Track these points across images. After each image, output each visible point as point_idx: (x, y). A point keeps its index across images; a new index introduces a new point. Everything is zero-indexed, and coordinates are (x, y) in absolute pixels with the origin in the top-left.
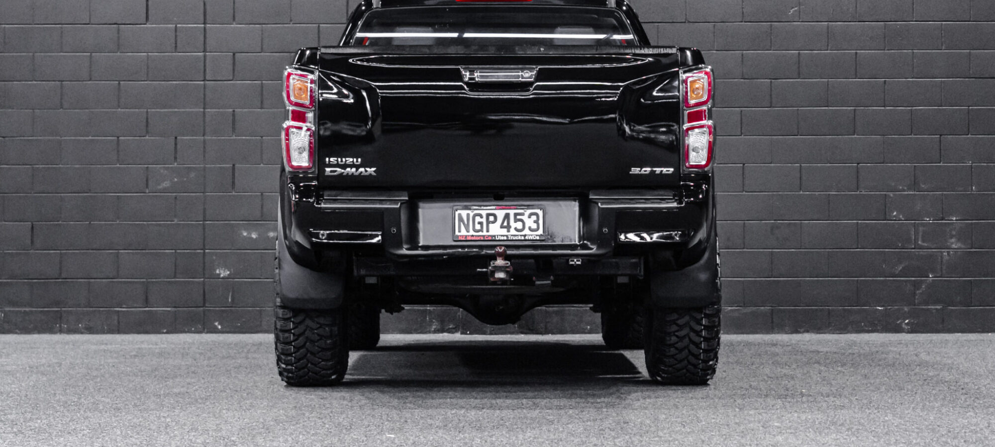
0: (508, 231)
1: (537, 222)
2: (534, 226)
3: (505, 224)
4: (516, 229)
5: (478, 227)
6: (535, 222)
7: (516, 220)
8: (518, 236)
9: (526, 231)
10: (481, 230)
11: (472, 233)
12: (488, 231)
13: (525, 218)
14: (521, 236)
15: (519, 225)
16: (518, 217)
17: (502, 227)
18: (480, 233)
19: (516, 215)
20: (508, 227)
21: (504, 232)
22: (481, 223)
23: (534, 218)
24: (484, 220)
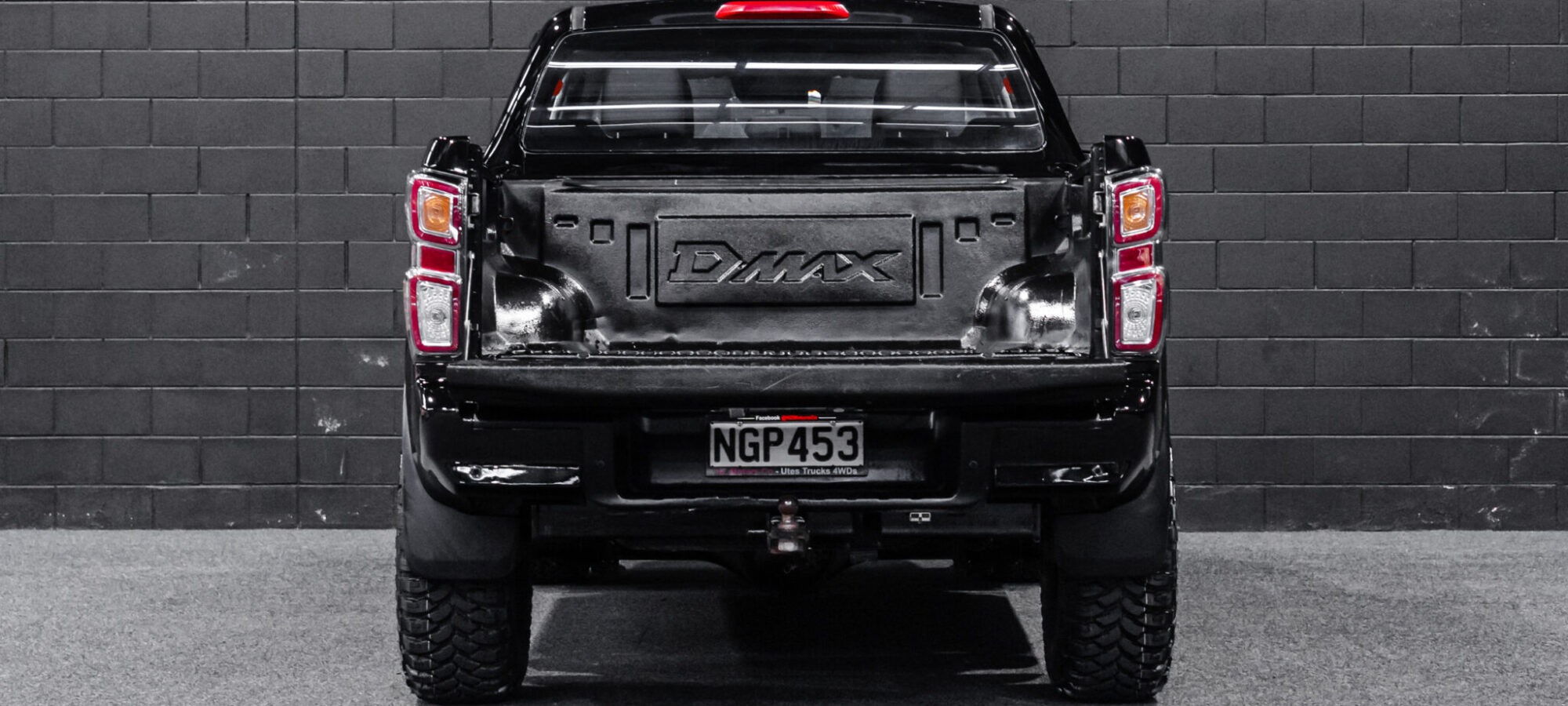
0: (803, 459)
1: (853, 442)
2: (849, 451)
3: (798, 447)
4: (817, 456)
5: (749, 452)
6: (849, 443)
7: (816, 440)
8: (820, 467)
9: (835, 461)
10: (756, 457)
11: (739, 462)
12: (767, 458)
13: (831, 436)
14: (825, 468)
15: (822, 450)
16: (821, 434)
17: (792, 451)
18: (753, 464)
19: (816, 430)
20: (803, 453)
21: (795, 461)
22: (755, 446)
23: (848, 435)
24: (760, 440)
